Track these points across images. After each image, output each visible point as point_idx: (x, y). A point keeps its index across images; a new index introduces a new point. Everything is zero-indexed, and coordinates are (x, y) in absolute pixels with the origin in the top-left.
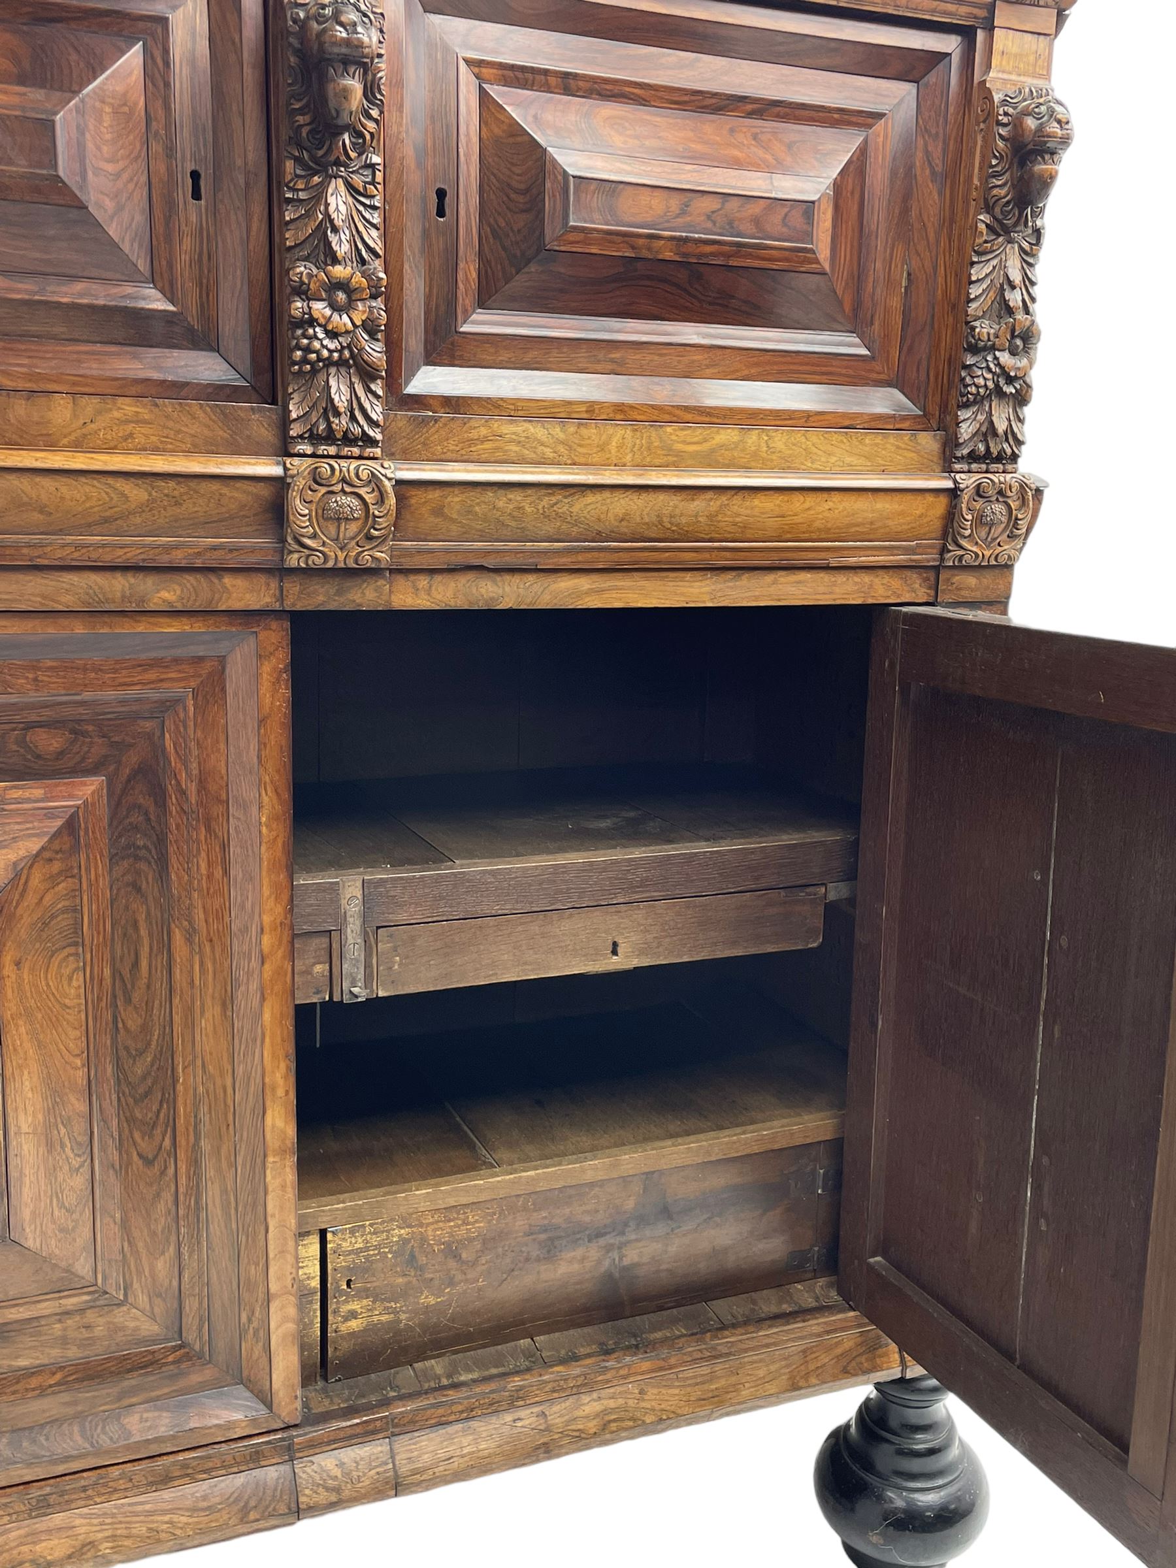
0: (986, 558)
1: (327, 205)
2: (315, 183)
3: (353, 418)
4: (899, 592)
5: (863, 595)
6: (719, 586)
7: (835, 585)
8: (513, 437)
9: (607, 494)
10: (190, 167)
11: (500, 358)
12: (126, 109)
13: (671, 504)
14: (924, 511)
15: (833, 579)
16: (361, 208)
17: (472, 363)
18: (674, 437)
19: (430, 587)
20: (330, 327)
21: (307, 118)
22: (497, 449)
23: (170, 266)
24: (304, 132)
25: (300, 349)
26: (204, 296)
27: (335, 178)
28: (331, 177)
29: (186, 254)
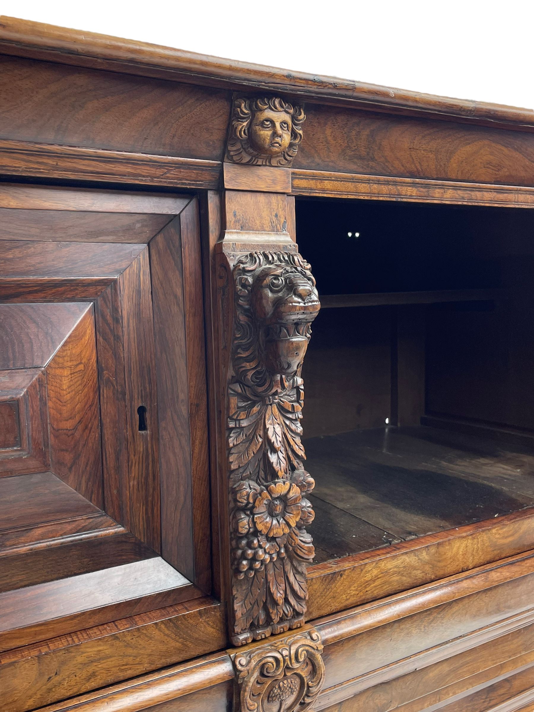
1: (266, 430)
2: (255, 412)
3: (287, 602)
10: (138, 404)
20: (271, 535)
21: (253, 365)
22: (384, 583)
23: (120, 494)
24: (250, 374)
25: (245, 559)
26: (150, 511)
27: (271, 405)
28: (268, 405)
29: (134, 480)
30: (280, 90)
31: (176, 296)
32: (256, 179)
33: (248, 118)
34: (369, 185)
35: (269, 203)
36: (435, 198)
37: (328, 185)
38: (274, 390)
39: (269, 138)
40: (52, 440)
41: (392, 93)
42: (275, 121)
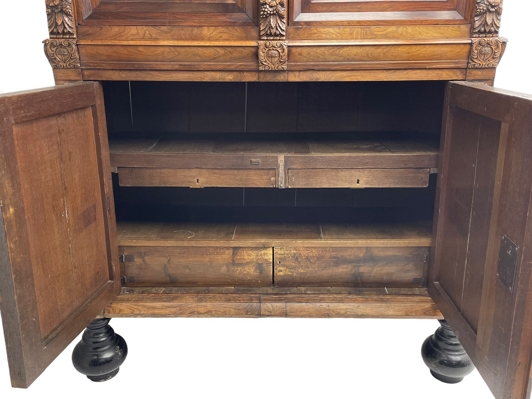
0: (484, 65)
3: (277, 29)
4: (452, 76)
5: (438, 77)
6: (388, 75)
7: (428, 74)
8: (324, 32)
9: (350, 48)
13: (371, 50)
14: (460, 50)
15: (428, 72)
18: (374, 30)
19: (299, 75)
22: (319, 36)
25: (263, 11)
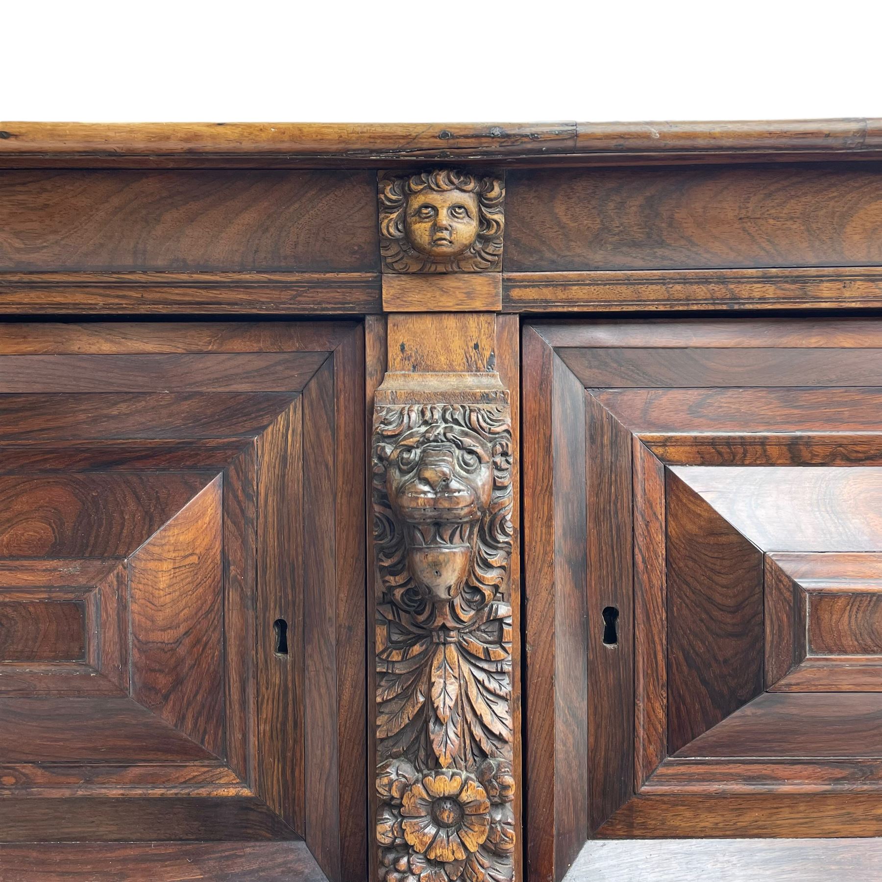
1: (431, 685)
2: (415, 653)
10: (275, 615)
11: (703, 824)
12: (194, 559)
16: (481, 676)
17: (657, 833)
20: (432, 856)
21: (399, 580)
23: (246, 740)
24: (398, 593)
26: (288, 772)
27: (444, 644)
28: (438, 644)
29: (265, 723)
30: (436, 159)
31: (327, 466)
32: (438, 294)
33: (400, 206)
34: (664, 287)
35: (464, 329)
36: (822, 298)
37: (576, 292)
38: (439, 622)
39: (427, 233)
40: (134, 655)
41: (654, 131)
42: (438, 206)
